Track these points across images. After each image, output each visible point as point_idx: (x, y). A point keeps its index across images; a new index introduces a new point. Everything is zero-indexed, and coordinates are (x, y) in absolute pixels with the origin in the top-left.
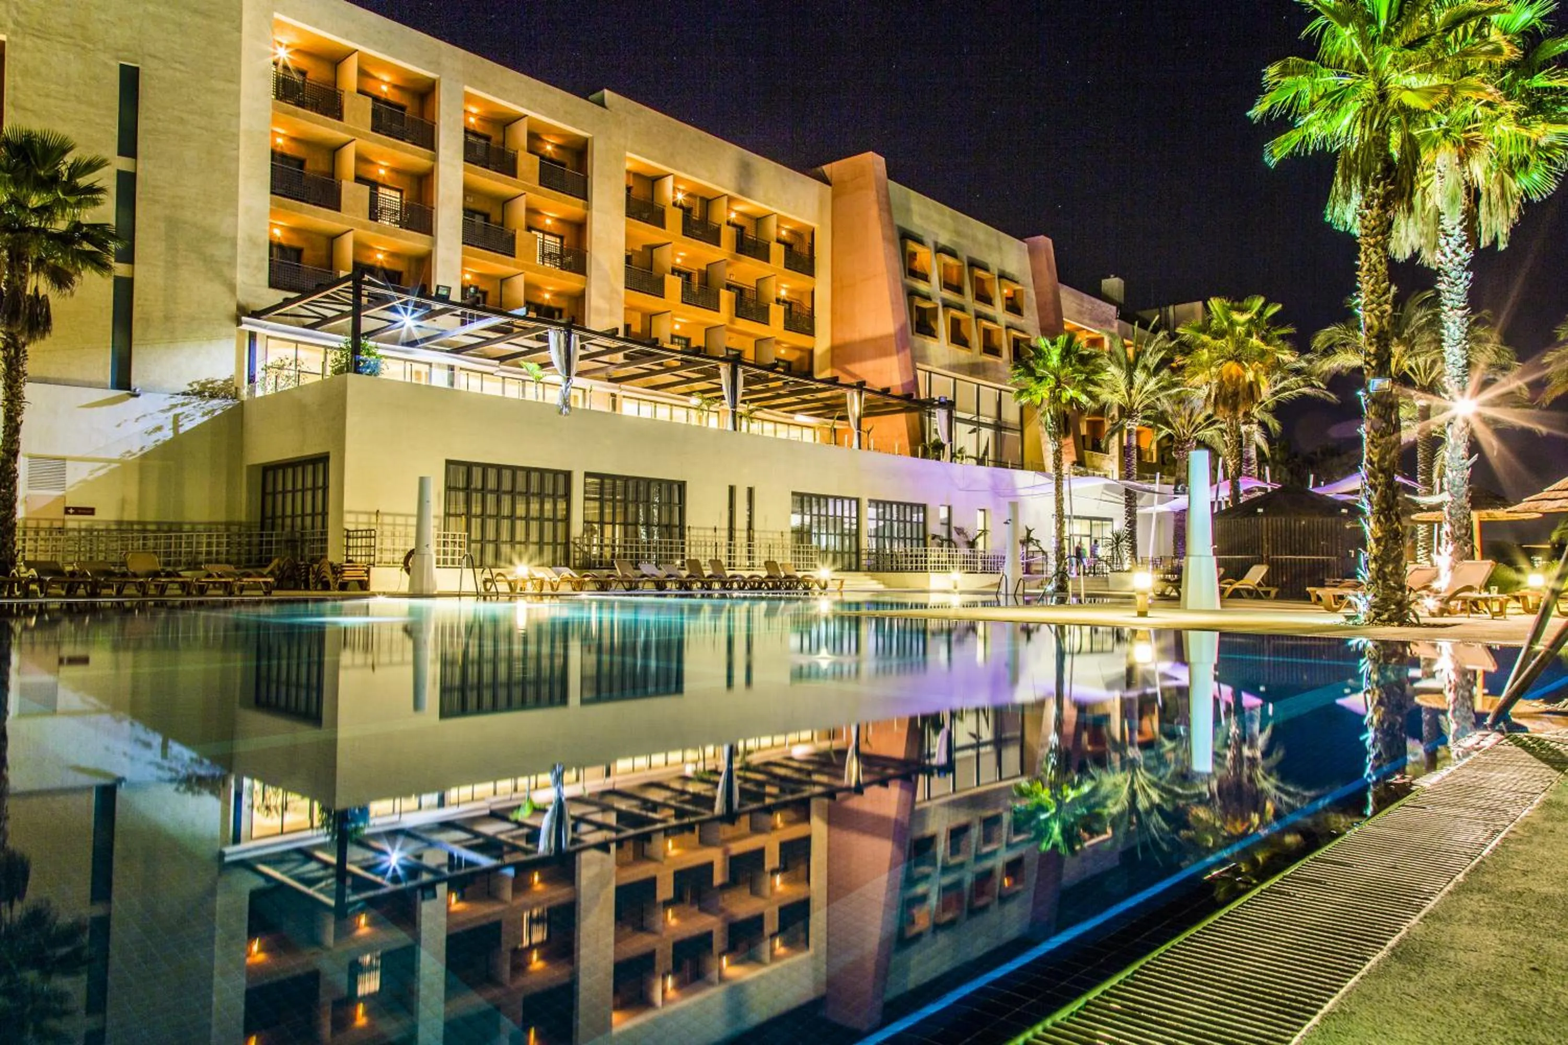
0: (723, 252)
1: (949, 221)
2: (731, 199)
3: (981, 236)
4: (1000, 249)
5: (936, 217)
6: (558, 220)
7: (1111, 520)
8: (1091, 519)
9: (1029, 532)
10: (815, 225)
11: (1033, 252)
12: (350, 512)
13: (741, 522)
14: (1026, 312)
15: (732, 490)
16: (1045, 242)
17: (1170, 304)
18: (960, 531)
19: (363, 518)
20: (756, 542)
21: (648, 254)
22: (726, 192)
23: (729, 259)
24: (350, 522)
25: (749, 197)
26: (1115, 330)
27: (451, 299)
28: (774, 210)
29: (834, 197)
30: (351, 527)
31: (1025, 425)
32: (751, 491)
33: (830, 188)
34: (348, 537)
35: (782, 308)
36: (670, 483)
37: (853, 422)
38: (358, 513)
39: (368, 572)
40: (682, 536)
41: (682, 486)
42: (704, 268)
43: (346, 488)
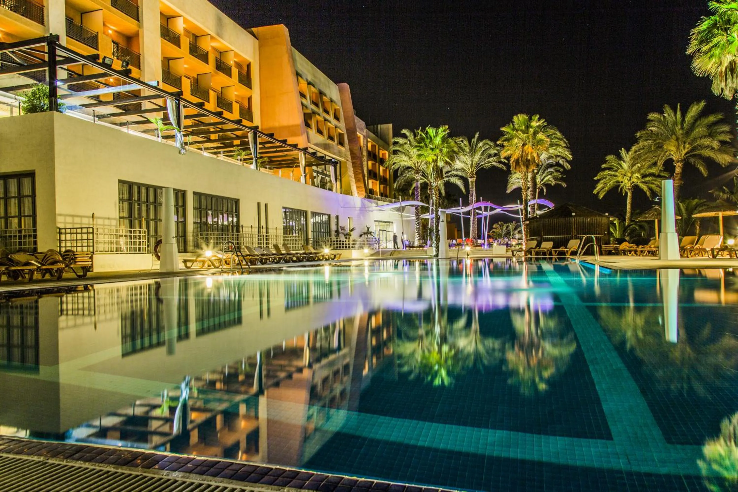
0: (210, 68)
1: (310, 69)
2: (212, 38)
3: (322, 79)
4: (329, 87)
5: (306, 65)
6: (116, 31)
7: (392, 223)
8: (386, 222)
9: (368, 229)
10: (251, 60)
11: (341, 90)
12: (60, 215)
13: (263, 223)
14: (341, 121)
15: (259, 204)
16: (346, 86)
17: (378, 124)
18: (343, 228)
19: (69, 219)
20: (269, 234)
21: (167, 63)
22: (209, 32)
23: (212, 72)
24: (61, 222)
25: (222, 38)
26: (365, 134)
27: (113, 67)
28: (233, 48)
29: (260, 46)
30: (61, 226)
31: (342, 177)
32: (266, 205)
33: (258, 41)
34: (60, 233)
35: (238, 105)
36: (232, 199)
37: (302, 169)
38: (66, 215)
39: (91, 258)
40: (238, 231)
41: (237, 202)
42: (196, 77)
43: (57, 197)
